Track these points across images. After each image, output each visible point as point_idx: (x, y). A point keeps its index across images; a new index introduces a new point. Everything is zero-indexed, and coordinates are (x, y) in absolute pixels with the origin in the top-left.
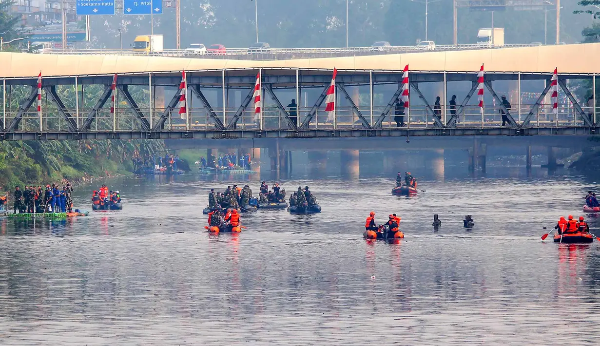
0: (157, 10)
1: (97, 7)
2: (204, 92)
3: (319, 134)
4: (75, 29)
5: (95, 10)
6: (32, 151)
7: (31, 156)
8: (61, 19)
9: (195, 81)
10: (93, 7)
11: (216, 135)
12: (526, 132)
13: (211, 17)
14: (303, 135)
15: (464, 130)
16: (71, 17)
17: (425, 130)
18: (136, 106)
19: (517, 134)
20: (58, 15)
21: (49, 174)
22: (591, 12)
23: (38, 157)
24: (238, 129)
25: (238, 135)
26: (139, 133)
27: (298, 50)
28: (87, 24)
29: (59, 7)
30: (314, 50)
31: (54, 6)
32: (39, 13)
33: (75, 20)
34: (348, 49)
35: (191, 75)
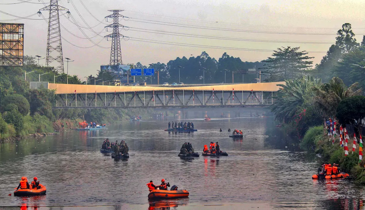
0: (153, 74)
1: (137, 73)
2: (159, 96)
3: (190, 107)
4: (131, 79)
5: (136, 74)
6: (117, 112)
7: (116, 113)
8: (127, 77)
9: (157, 93)
10: (136, 73)
11: (162, 107)
12: (244, 106)
13: (169, 76)
14: (185, 107)
15: (228, 106)
16: (130, 76)
17: (218, 106)
18: (141, 100)
19: (242, 107)
20: (126, 75)
21: (121, 118)
22: (264, 75)
23: (118, 113)
24: (168, 106)
25: (168, 107)
26: (141, 107)
27: (190, 85)
28: (134, 78)
29: (127, 73)
30: (195, 85)
31: (125, 73)
32: (122, 75)
33: (131, 77)
34: (204, 84)
35: (155, 91)
